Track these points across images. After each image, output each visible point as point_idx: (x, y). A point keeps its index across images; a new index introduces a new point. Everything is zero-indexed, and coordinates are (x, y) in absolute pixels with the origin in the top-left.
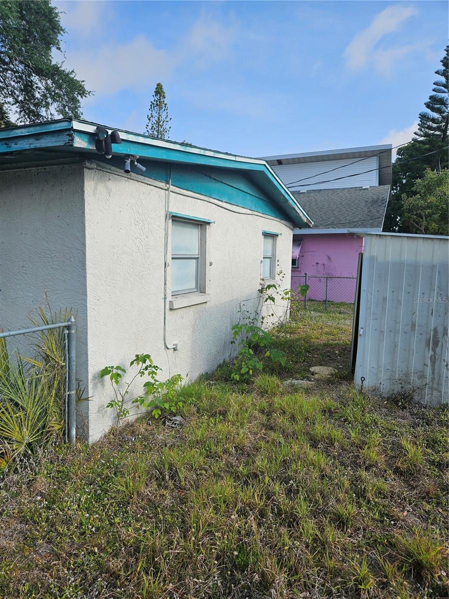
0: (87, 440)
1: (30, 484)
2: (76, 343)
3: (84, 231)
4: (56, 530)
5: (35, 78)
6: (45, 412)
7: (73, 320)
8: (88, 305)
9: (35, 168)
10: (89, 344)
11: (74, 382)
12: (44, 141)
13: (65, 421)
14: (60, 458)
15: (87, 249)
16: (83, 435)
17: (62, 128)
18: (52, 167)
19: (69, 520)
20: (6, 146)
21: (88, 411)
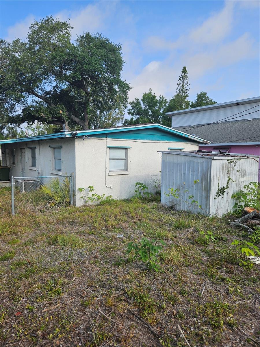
7: (72, 175)
8: (76, 172)
11: (72, 190)
16: (74, 204)
21: (76, 198)
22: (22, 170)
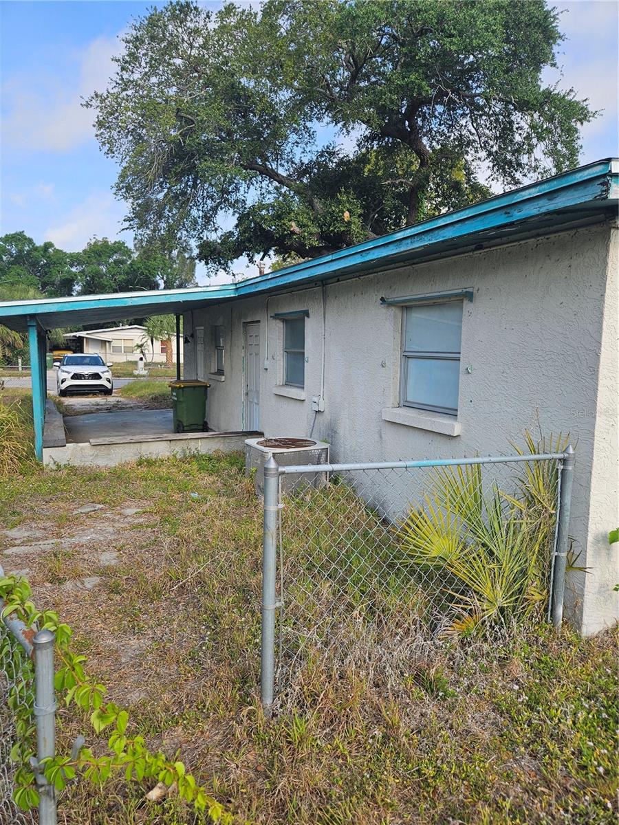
0: (580, 628)
1: (503, 661)
2: (573, 485)
3: (601, 324)
4: (542, 743)
5: (516, 116)
6: (523, 572)
7: (571, 451)
8: (596, 433)
9: (533, 240)
10: (592, 490)
11: (565, 540)
12: (560, 200)
13: (548, 591)
14: (541, 642)
15: (602, 349)
16: (574, 621)
17: (592, 176)
18: (559, 234)
19: (561, 737)
20: (506, 215)
21: (584, 587)
22: (247, 394)
